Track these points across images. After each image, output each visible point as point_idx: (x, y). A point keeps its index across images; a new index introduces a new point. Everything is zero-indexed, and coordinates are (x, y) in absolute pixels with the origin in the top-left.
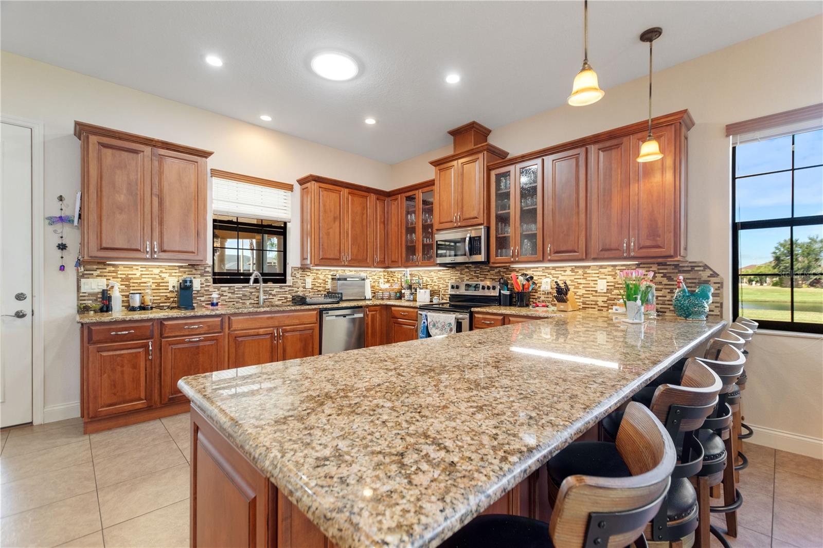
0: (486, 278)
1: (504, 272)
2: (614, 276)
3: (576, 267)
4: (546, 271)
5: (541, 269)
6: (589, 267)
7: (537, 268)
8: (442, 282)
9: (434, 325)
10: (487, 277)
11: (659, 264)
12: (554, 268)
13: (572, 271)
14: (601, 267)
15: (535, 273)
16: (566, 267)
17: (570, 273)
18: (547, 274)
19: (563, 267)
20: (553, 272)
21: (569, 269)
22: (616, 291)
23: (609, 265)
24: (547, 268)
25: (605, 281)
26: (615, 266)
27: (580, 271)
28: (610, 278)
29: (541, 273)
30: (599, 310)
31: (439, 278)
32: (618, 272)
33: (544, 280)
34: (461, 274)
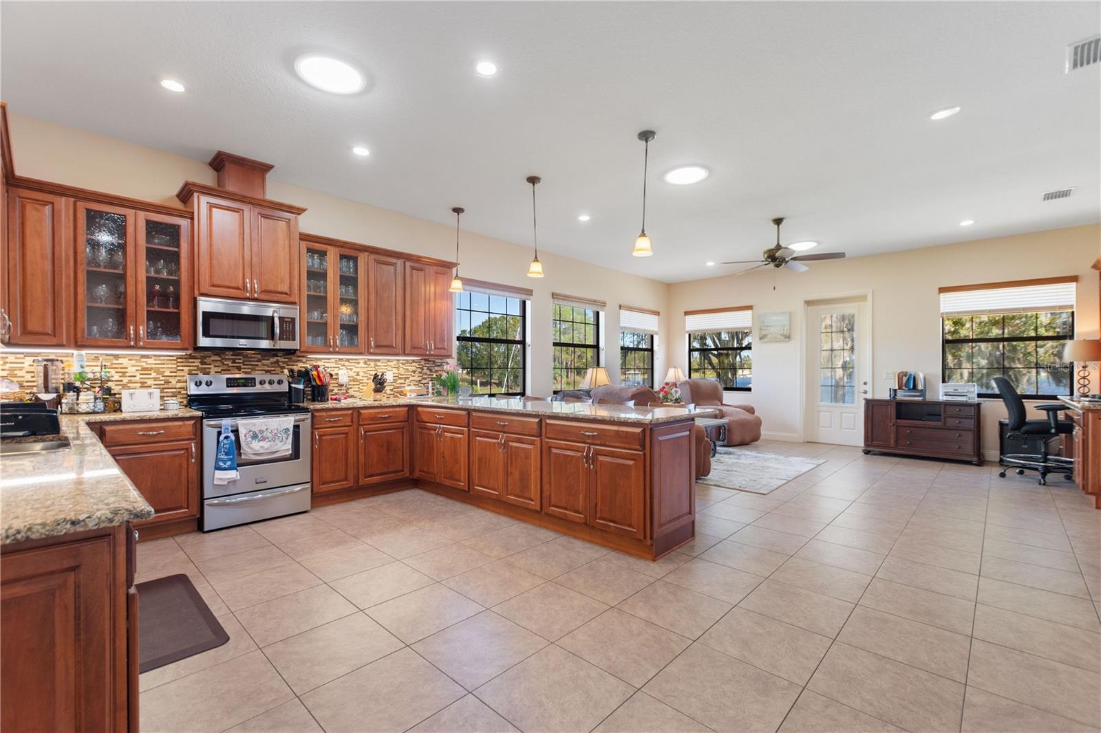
0: (254, 370)
1: (283, 362)
2: (398, 368)
3: (369, 360)
4: (339, 363)
5: (334, 361)
6: (379, 360)
7: (329, 359)
8: (154, 375)
9: (255, 436)
10: (257, 368)
11: (425, 360)
12: (348, 360)
13: (365, 363)
14: (389, 361)
15: (327, 365)
16: (360, 359)
17: (363, 365)
18: (340, 366)
19: (357, 360)
20: (347, 363)
21: (362, 362)
22: (399, 381)
23: (394, 360)
24: (341, 360)
25: (392, 372)
26: (398, 360)
27: (372, 364)
28: (395, 370)
29: (334, 365)
30: (387, 397)
31: (144, 369)
32: (401, 365)
33: (340, 372)
34: (203, 363)
